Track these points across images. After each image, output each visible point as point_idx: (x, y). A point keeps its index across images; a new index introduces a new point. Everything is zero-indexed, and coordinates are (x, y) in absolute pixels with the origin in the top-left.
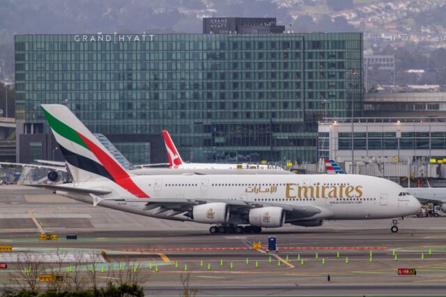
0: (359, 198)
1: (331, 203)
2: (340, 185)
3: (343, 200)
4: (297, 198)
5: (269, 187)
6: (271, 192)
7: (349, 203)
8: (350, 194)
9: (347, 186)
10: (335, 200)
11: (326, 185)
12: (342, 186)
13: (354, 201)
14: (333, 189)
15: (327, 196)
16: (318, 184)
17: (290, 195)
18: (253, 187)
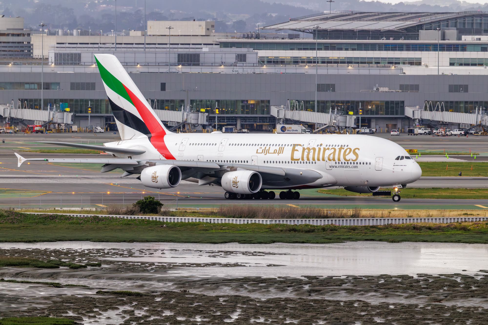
0: (355, 162)
1: (330, 167)
2: (340, 147)
3: (340, 164)
4: (300, 160)
5: (277, 148)
6: (278, 153)
7: (346, 167)
8: (348, 157)
9: (346, 148)
10: (333, 163)
11: (328, 147)
12: (341, 148)
13: (351, 166)
14: (333, 150)
15: (326, 159)
16: (321, 145)
17: (295, 158)
18: (263, 148)
